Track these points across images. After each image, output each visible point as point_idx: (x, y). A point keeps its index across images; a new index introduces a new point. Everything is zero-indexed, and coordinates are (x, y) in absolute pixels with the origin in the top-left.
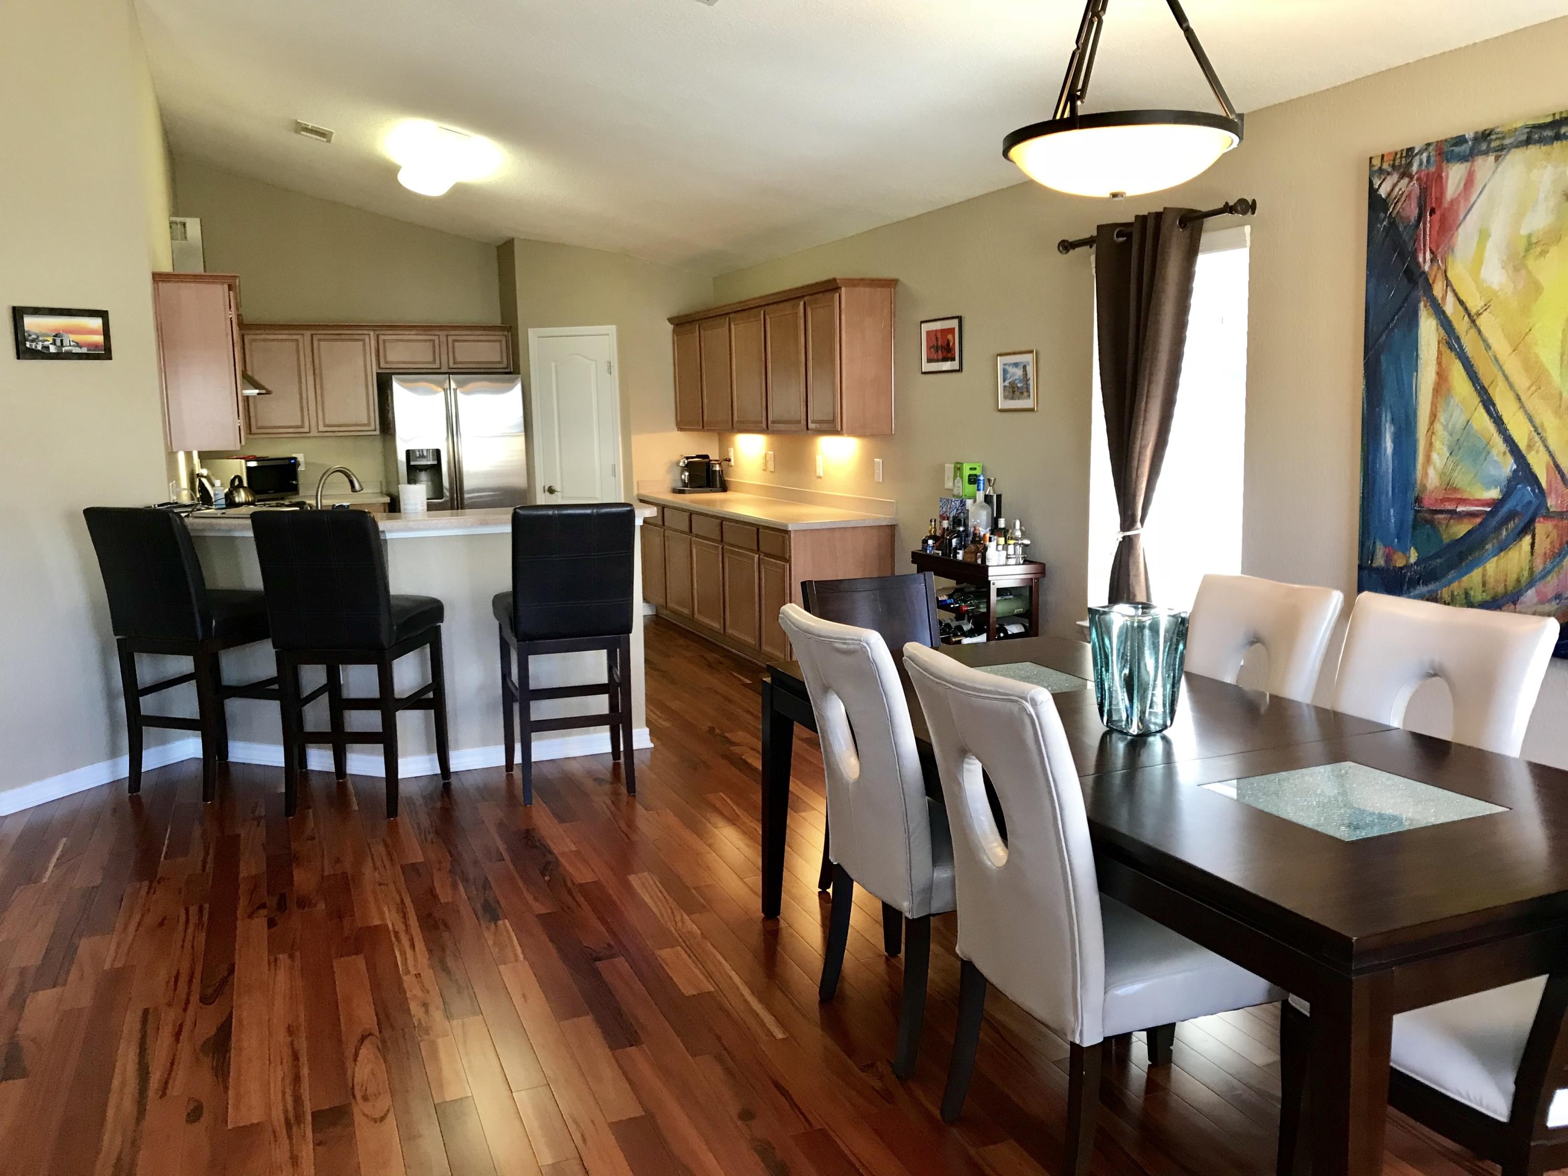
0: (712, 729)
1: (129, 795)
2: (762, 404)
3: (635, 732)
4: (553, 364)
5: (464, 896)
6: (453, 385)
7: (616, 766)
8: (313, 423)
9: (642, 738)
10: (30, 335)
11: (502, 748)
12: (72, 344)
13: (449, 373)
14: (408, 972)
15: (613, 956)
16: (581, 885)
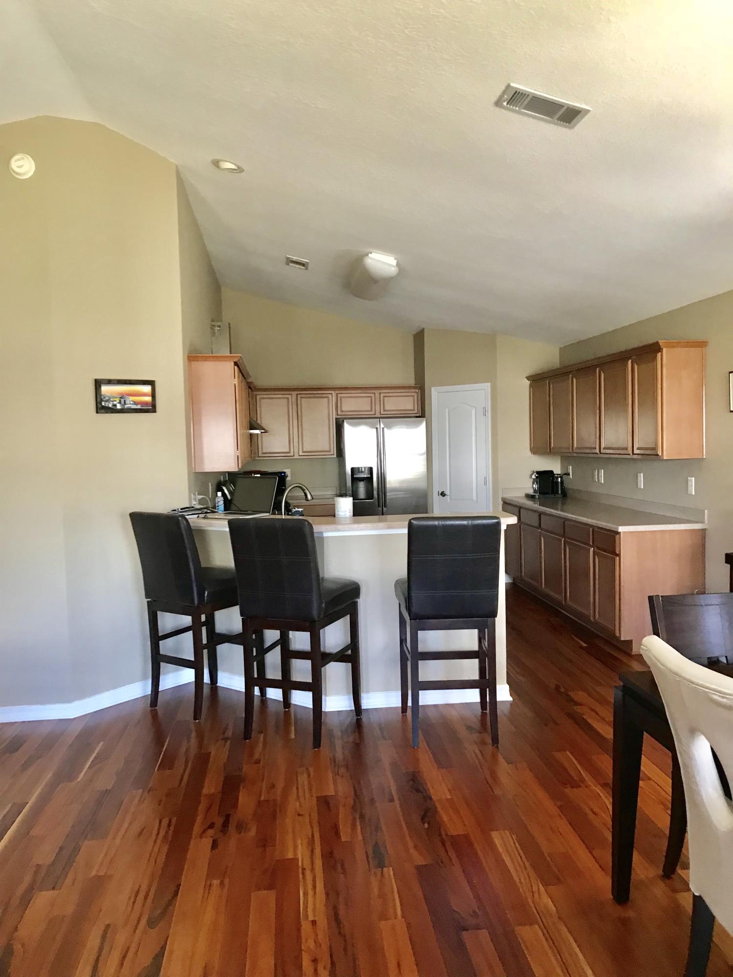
0: (557, 688)
1: (150, 708)
2: (596, 435)
3: (498, 687)
4: (447, 409)
5: (360, 838)
6: (382, 426)
7: (483, 715)
8: (296, 450)
9: (503, 693)
10: (104, 398)
11: (399, 694)
12: (131, 402)
13: (380, 418)
14: (307, 916)
15: (478, 928)
16: (453, 836)
